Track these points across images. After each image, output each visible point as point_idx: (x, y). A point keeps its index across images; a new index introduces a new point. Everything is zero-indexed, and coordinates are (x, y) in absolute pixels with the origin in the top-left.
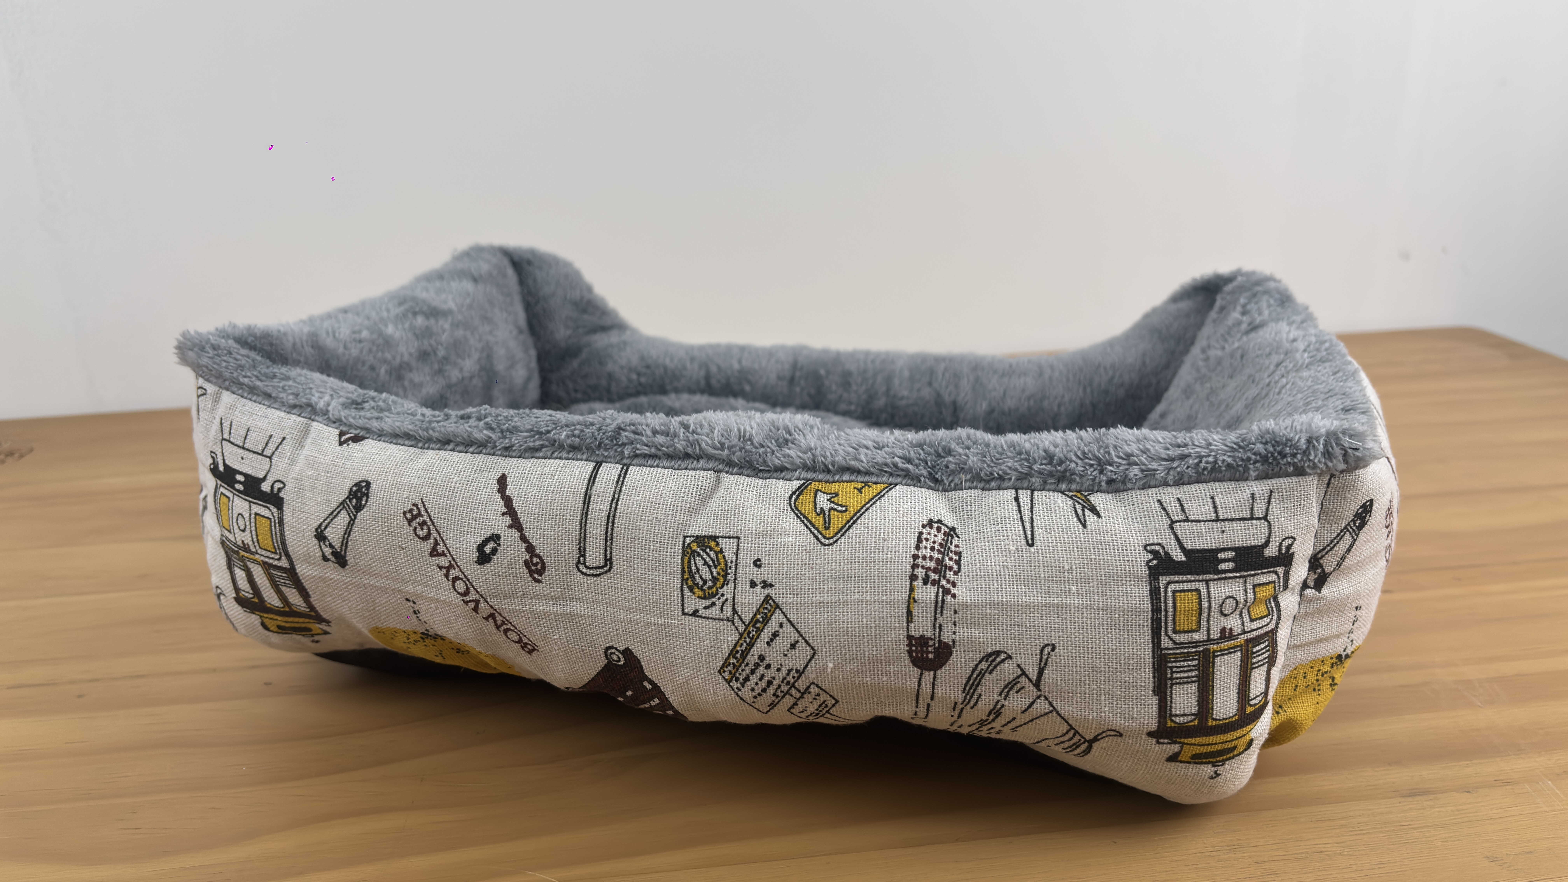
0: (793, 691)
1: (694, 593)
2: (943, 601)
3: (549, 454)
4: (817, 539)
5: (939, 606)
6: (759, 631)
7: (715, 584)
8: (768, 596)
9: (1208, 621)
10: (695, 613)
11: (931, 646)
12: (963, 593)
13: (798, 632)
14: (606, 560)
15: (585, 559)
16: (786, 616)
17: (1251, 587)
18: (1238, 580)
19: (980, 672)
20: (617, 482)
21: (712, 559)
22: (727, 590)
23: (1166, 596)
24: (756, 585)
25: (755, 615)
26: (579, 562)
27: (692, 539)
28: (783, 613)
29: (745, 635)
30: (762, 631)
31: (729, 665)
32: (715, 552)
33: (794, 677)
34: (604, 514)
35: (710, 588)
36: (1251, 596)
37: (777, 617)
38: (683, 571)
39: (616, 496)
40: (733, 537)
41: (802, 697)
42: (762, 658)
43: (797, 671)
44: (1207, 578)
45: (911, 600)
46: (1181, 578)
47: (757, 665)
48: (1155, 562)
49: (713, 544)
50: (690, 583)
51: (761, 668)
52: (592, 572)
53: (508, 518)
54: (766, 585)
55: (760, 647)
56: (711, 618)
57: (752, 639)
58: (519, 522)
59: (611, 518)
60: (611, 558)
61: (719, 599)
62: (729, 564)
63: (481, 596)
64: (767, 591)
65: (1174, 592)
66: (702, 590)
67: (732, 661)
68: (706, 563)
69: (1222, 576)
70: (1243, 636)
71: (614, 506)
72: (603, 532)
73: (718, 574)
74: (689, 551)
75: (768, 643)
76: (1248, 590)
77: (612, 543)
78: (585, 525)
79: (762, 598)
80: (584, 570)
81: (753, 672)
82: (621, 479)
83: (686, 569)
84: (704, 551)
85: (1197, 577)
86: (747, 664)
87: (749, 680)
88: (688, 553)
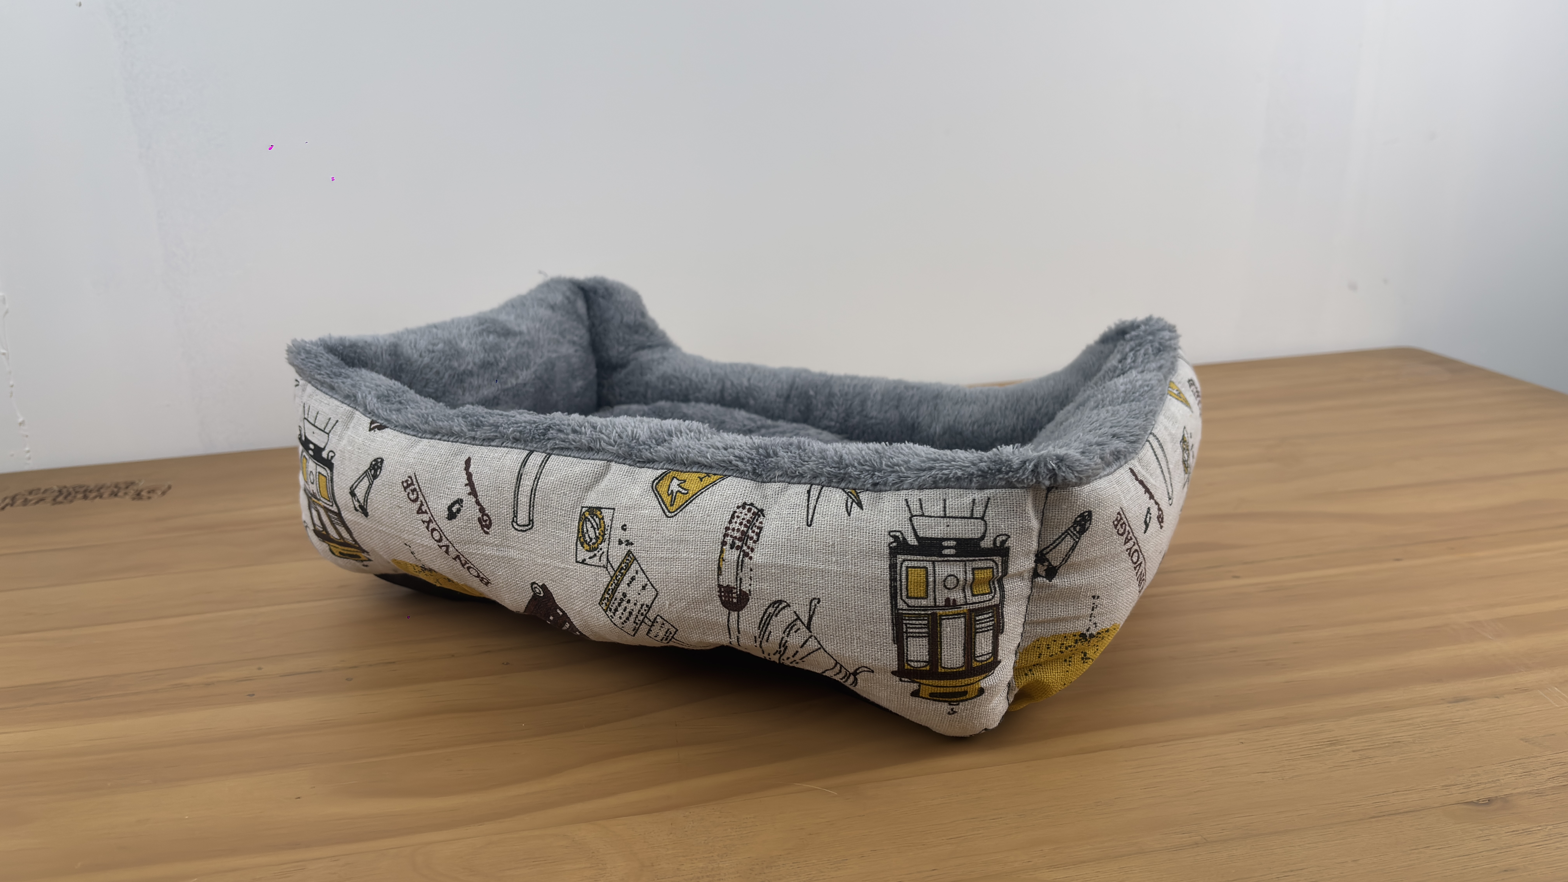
0: (646, 620)
1: (584, 547)
2: (742, 561)
3: (500, 444)
4: (664, 512)
5: (740, 565)
6: (623, 575)
7: (597, 541)
8: (629, 551)
9: (934, 591)
10: (583, 562)
11: (735, 593)
12: (757, 557)
13: (647, 578)
14: (530, 521)
15: (517, 519)
16: (640, 566)
17: (970, 569)
18: (958, 563)
19: (769, 615)
20: (540, 466)
21: (596, 523)
22: (604, 546)
23: (901, 570)
24: (622, 543)
25: (621, 564)
26: (513, 521)
27: (586, 509)
28: (638, 563)
29: (614, 578)
30: (625, 576)
31: (605, 599)
32: (599, 518)
33: (645, 610)
34: (530, 488)
35: (594, 544)
36: (970, 576)
37: (635, 567)
38: (579, 532)
39: (538, 476)
40: (611, 509)
41: (652, 625)
42: (624, 595)
43: (647, 606)
44: (933, 559)
45: (721, 559)
46: (912, 557)
47: (622, 600)
48: (894, 544)
49: (598, 513)
50: (582, 540)
51: (624, 602)
52: (521, 528)
53: (469, 488)
54: (629, 543)
55: (623, 587)
56: (593, 565)
57: (618, 581)
58: (475, 491)
59: (533, 491)
60: (533, 519)
61: (599, 552)
62: (606, 527)
63: (450, 542)
64: (629, 548)
65: (907, 567)
66: (589, 545)
67: (607, 596)
68: (592, 526)
69: (946, 559)
70: (965, 606)
71: (536, 483)
72: (528, 501)
73: (600, 534)
74: (583, 517)
75: (628, 585)
76: (968, 572)
77: (533, 509)
78: (518, 495)
79: (626, 553)
80: (516, 527)
81: (619, 605)
82: (543, 464)
83: (580, 530)
84: (592, 518)
85: (925, 558)
86: (616, 599)
87: (618, 611)
88: (583, 519)
